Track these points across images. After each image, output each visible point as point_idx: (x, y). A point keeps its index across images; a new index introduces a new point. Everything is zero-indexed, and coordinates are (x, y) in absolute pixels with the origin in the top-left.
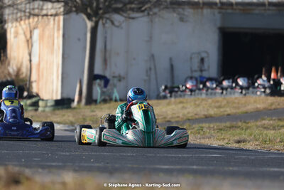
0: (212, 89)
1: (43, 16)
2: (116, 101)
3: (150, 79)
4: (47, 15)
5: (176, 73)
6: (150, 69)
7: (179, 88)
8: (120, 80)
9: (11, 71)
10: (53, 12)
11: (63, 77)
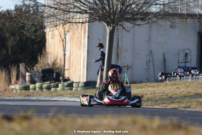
0: (196, 75)
2: (126, 83)
3: (149, 69)
4: (76, 23)
5: (167, 64)
6: (149, 61)
7: (171, 74)
8: (128, 69)
9: (49, 62)
11: (87, 66)
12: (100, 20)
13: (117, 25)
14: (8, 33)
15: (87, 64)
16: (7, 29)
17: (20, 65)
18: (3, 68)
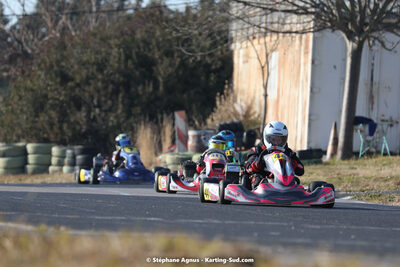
1: (285, 33)
2: (385, 154)
4: (290, 32)
8: (391, 125)
9: (238, 109)
10: (299, 27)
11: (310, 120)
12: (333, 28)
13: (368, 37)
14: (159, 50)
15: (310, 115)
16: (158, 43)
17: (177, 115)
18: (147, 119)
